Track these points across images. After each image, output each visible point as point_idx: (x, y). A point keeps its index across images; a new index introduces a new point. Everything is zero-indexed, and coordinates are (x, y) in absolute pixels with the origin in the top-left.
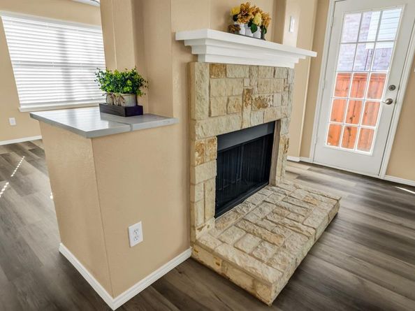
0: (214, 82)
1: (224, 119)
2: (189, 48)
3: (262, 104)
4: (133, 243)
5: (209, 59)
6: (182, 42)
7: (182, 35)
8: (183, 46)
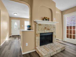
0: (39, 26)
1: (41, 31)
2: (36, 22)
3: (49, 29)
4: (26, 46)
5: (38, 23)
6: (35, 21)
7: (34, 21)
8: (35, 22)
